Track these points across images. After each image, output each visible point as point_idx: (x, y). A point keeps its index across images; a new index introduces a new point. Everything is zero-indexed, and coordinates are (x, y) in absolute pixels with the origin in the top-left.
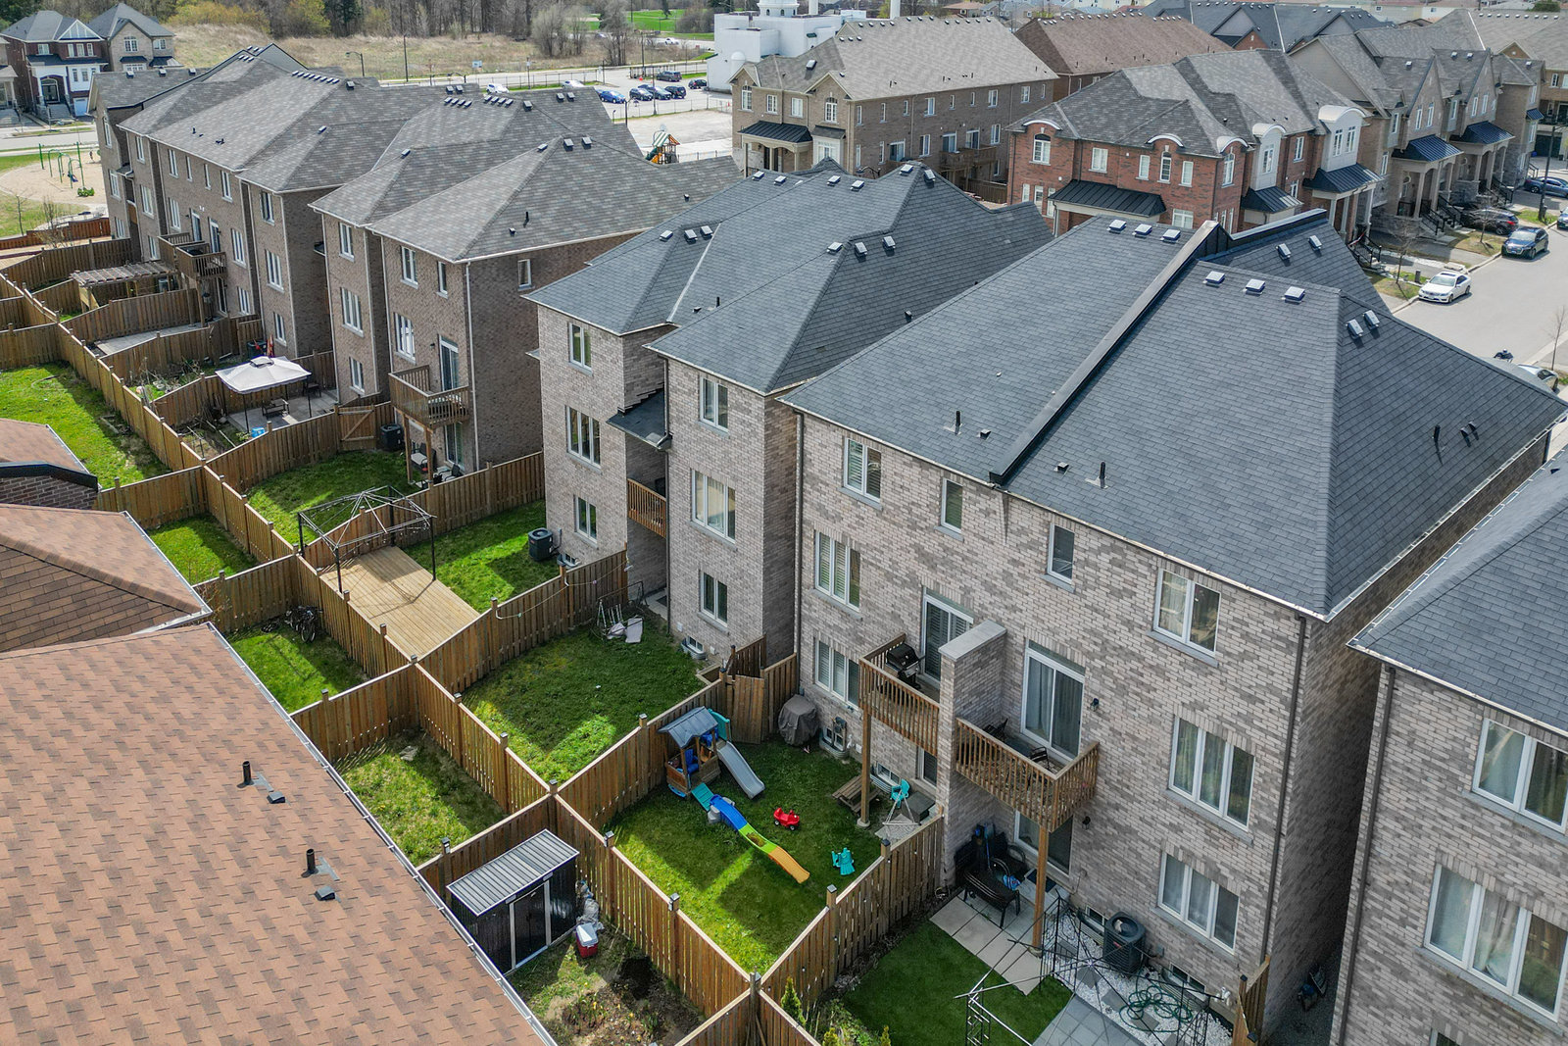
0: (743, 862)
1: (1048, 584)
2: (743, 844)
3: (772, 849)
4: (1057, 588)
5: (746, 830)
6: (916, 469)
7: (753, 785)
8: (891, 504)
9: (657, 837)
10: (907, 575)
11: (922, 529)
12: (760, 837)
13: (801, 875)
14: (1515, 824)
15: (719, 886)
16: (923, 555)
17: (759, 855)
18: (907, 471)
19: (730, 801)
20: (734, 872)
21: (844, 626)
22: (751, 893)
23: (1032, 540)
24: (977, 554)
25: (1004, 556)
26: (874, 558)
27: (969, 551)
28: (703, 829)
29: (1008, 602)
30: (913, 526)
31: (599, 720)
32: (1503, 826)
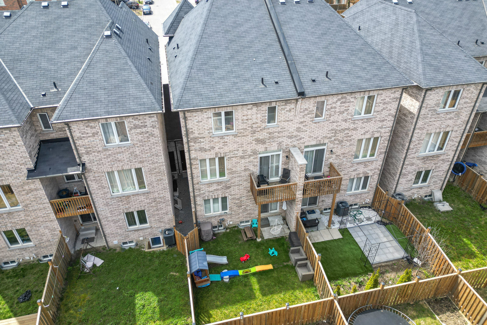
0: (254, 281)
1: (315, 123)
2: (246, 276)
3: (254, 269)
4: (319, 122)
5: (241, 272)
6: (255, 109)
7: (224, 260)
8: (242, 129)
9: (219, 303)
10: (251, 152)
11: (258, 131)
12: (246, 270)
13: (270, 267)
14: (447, 113)
15: (258, 293)
16: (259, 141)
17: (254, 274)
18: (250, 112)
19: (226, 271)
20: (256, 286)
21: (219, 187)
22: (267, 285)
23: (310, 111)
24: (285, 128)
25: (297, 123)
26: (233, 155)
27: (281, 129)
28: (228, 286)
29: (299, 138)
30: (254, 132)
31: (138, 296)
32: (444, 115)
